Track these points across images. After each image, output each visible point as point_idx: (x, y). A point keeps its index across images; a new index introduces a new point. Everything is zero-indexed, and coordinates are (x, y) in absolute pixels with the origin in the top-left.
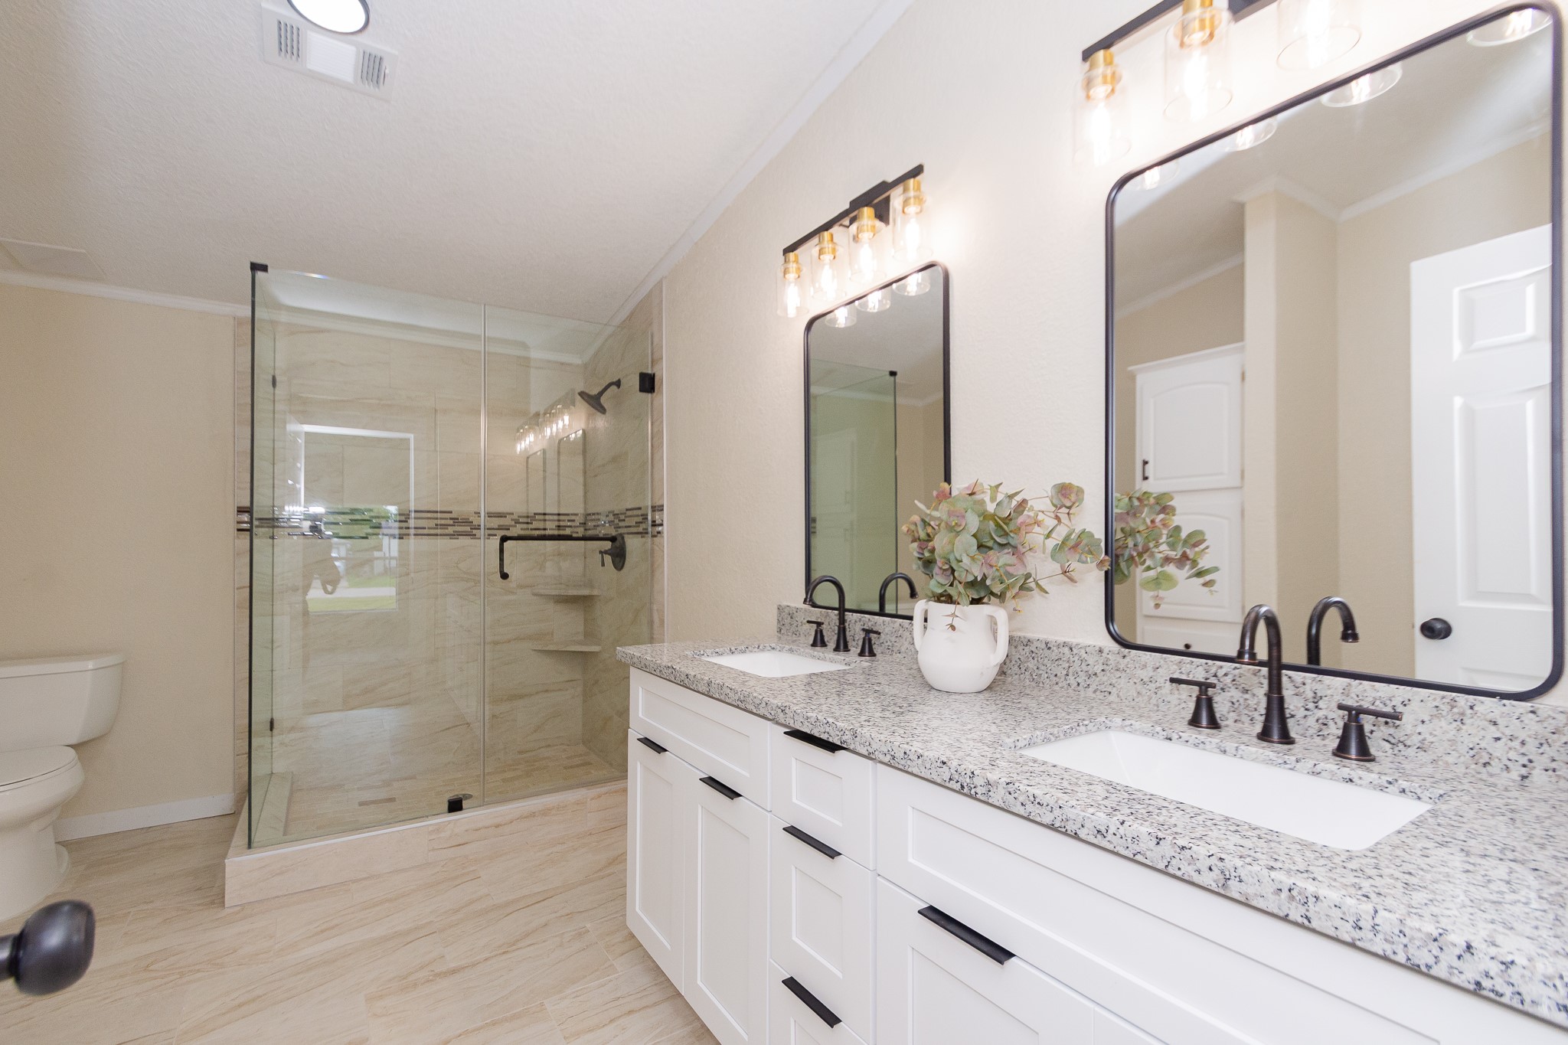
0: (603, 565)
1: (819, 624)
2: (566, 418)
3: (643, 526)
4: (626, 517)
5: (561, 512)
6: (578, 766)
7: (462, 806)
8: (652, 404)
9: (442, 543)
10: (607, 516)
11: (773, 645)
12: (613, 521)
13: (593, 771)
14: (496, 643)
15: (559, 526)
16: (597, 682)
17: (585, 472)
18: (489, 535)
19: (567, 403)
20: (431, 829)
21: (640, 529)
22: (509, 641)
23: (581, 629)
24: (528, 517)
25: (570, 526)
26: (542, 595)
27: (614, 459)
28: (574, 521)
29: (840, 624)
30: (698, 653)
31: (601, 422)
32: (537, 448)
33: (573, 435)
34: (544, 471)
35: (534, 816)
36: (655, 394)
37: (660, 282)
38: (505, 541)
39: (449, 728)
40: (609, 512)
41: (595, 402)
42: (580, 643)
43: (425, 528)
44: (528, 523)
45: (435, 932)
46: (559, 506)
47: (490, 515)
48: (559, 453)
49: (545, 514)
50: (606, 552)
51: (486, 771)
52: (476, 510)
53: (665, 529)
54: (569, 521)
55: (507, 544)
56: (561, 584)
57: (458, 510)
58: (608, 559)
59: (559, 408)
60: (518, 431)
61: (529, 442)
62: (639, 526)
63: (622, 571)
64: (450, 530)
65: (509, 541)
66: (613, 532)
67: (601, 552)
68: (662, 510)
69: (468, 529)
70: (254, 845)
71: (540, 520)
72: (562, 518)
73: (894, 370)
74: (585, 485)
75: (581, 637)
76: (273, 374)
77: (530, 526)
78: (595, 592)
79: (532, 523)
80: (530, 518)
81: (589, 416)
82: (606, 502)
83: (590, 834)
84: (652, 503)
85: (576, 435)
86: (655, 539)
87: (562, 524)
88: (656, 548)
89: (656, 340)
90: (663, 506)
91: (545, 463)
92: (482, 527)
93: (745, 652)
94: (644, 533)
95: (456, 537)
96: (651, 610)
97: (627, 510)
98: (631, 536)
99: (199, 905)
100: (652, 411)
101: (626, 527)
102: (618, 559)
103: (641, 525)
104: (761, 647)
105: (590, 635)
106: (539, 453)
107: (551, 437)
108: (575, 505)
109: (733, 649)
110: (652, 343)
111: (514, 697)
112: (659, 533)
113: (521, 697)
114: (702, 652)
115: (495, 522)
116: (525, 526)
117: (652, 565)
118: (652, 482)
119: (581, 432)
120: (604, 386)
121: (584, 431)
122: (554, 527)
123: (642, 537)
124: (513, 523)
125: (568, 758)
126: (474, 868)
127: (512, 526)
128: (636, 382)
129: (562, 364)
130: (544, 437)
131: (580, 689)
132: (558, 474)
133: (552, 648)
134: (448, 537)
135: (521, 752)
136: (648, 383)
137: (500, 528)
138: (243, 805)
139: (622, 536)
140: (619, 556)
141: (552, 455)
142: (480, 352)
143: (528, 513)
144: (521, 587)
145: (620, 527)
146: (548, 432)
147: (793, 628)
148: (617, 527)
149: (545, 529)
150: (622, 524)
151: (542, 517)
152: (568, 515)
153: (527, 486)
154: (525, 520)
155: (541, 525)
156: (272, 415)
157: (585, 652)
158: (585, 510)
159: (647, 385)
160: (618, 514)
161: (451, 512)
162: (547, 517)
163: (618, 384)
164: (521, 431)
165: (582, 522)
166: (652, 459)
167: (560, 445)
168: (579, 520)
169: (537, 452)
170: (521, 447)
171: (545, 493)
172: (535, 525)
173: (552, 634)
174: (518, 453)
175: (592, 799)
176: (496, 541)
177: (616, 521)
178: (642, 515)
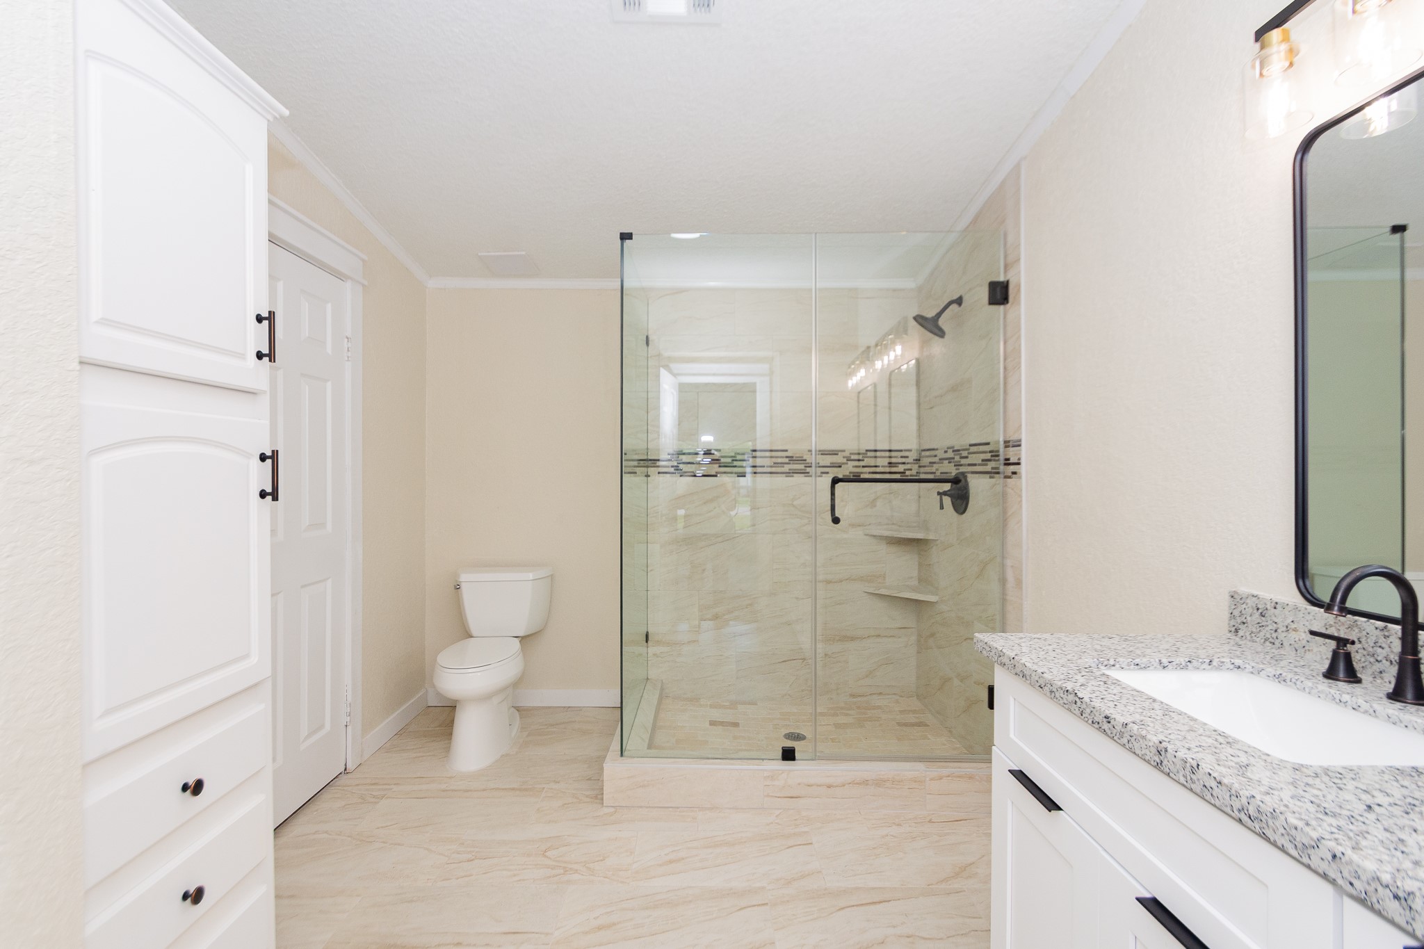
0: (942, 507)
1: (1342, 642)
2: (899, 349)
3: (992, 464)
4: (969, 453)
5: (893, 448)
6: (913, 725)
7: (795, 756)
8: (1005, 317)
9: (781, 480)
10: (946, 452)
11: (1238, 662)
12: (954, 458)
13: (929, 736)
14: (829, 582)
15: (890, 463)
16: (932, 635)
17: (919, 405)
18: (823, 473)
19: (899, 331)
20: (766, 774)
21: (988, 468)
22: (841, 581)
23: (915, 574)
24: (859, 454)
25: (904, 463)
26: (874, 536)
27: (954, 389)
28: (907, 457)
29: (1404, 652)
30: (1106, 663)
31: (938, 347)
32: (867, 383)
33: (905, 366)
34: (875, 405)
35: (867, 784)
36: (1008, 306)
37: (1017, 167)
38: (837, 483)
39: (785, 661)
40: (948, 448)
41: (931, 325)
42: (914, 590)
43: (764, 467)
44: (859, 460)
45: (767, 904)
46: (890, 442)
47: (824, 453)
48: (890, 385)
49: (876, 451)
50: (945, 493)
51: (819, 710)
52: (809, 448)
53: (1023, 469)
54: (902, 457)
55: (839, 486)
56: (893, 524)
57: (795, 449)
58: (947, 501)
59: (891, 339)
60: (849, 367)
61: (859, 378)
62: (987, 465)
63: (964, 515)
64: (786, 468)
65: (840, 483)
66: (953, 471)
67: (939, 493)
68: (1019, 446)
69: (802, 467)
70: (625, 753)
71: (871, 457)
72: (893, 454)
73: (1399, 222)
74: (919, 418)
75: (915, 583)
76: (646, 334)
77: (862, 463)
78: (931, 537)
79: (863, 460)
80: (862, 455)
81: (924, 344)
82: (944, 437)
83: (930, 821)
84: (1004, 436)
85: (909, 366)
86: (1009, 480)
87: (893, 460)
88: (1009, 491)
89: (1010, 239)
90: (1020, 441)
91: (875, 397)
92: (813, 465)
93: (1185, 668)
94: (994, 473)
95: (791, 474)
96: (1003, 566)
97: (971, 445)
98: (973, 475)
99: (587, 796)
100: (1005, 326)
101: (969, 465)
102: (959, 501)
103: (989, 463)
104: (1214, 663)
105: (925, 580)
106: (869, 388)
107: (882, 369)
108: (907, 440)
109: (1165, 661)
110: (1005, 244)
111: (845, 638)
112: (1014, 473)
113: (853, 639)
114: (1112, 662)
115: (828, 460)
116: (857, 463)
117: (1005, 511)
118: (1005, 412)
119: (913, 362)
120: (942, 307)
121: (918, 361)
122: (887, 464)
123: (991, 477)
124: (845, 460)
125: (902, 712)
126: (806, 829)
127: (844, 464)
128: (984, 294)
129: (894, 290)
130: (875, 370)
131: (914, 638)
132: (890, 408)
133: (883, 592)
134: (784, 475)
135: (853, 696)
136: (1000, 293)
137: (833, 466)
138: (617, 728)
139: (963, 474)
140: (959, 495)
141: (883, 388)
142: (811, 290)
143: (859, 450)
144: (853, 525)
145: (961, 465)
146: (878, 365)
147: (1266, 632)
148: (958, 465)
149: (876, 466)
150: (964, 461)
151: (872, 454)
152: (901, 451)
153: (859, 422)
154: (856, 457)
155: (872, 462)
156: (646, 370)
157: (920, 601)
158: (920, 444)
159: (999, 296)
160: (958, 450)
161: (786, 451)
162: (878, 454)
163: (959, 301)
164: (853, 366)
165: (915, 458)
166: (1005, 384)
167: (891, 377)
168: (913, 456)
169: (868, 386)
170: (852, 382)
171: (875, 429)
172: (867, 462)
173: (884, 577)
174: (850, 388)
175: (931, 779)
176: (827, 480)
177: (957, 458)
178: (990, 452)
